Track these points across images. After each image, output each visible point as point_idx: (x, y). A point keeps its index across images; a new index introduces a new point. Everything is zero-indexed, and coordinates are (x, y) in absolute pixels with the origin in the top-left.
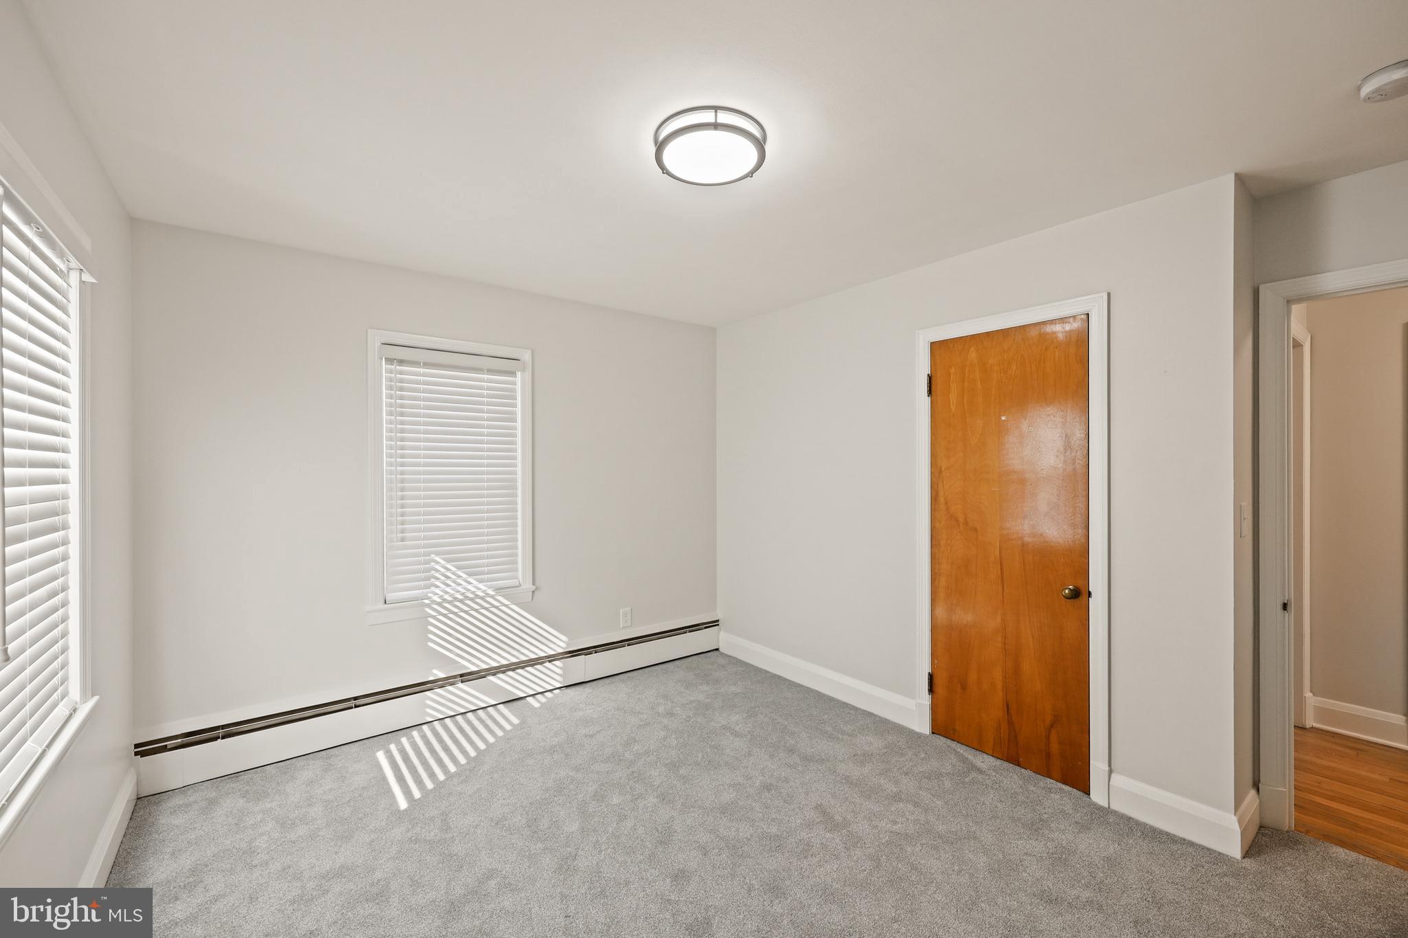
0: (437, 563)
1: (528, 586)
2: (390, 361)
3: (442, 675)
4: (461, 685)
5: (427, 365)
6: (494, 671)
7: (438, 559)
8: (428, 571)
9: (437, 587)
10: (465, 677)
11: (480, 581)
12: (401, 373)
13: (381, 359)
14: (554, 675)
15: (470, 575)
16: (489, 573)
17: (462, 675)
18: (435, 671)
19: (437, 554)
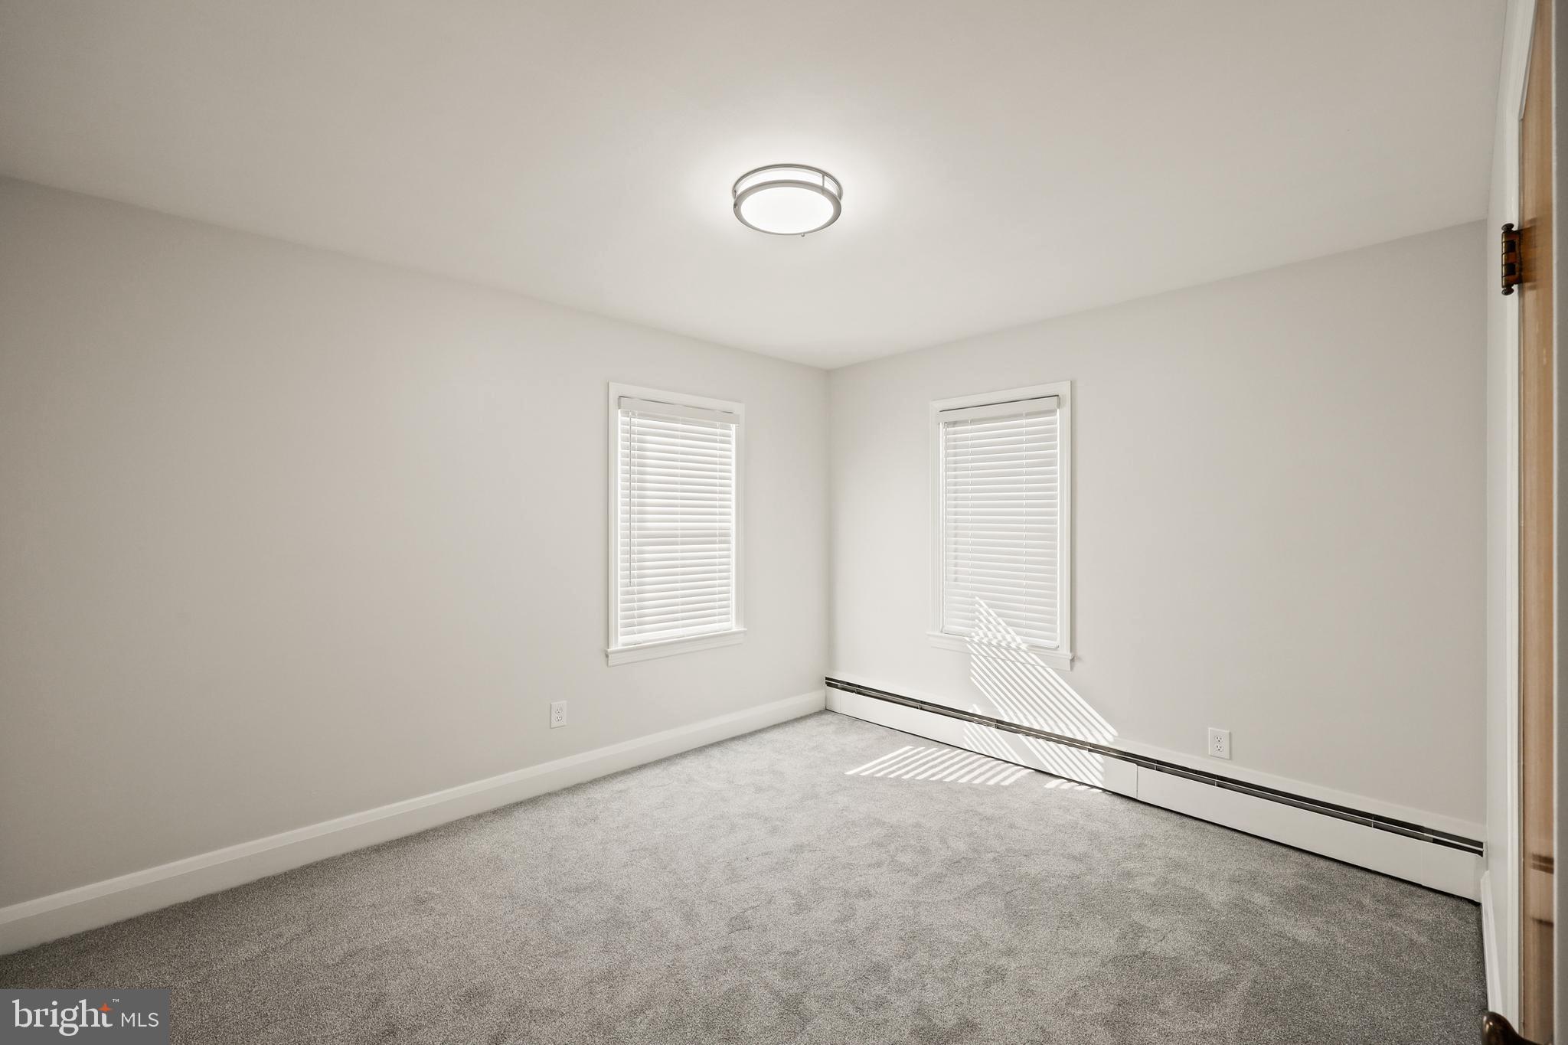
0: (981, 606)
1: (1066, 652)
2: (948, 424)
3: (979, 713)
4: (993, 729)
5: (973, 421)
6: (1029, 732)
7: (982, 602)
8: (973, 611)
9: (981, 629)
10: (1000, 724)
11: (1018, 634)
12: (955, 433)
13: (939, 424)
14: (1094, 769)
15: (1009, 624)
16: (1027, 627)
17: (998, 721)
18: (975, 706)
19: (981, 597)
